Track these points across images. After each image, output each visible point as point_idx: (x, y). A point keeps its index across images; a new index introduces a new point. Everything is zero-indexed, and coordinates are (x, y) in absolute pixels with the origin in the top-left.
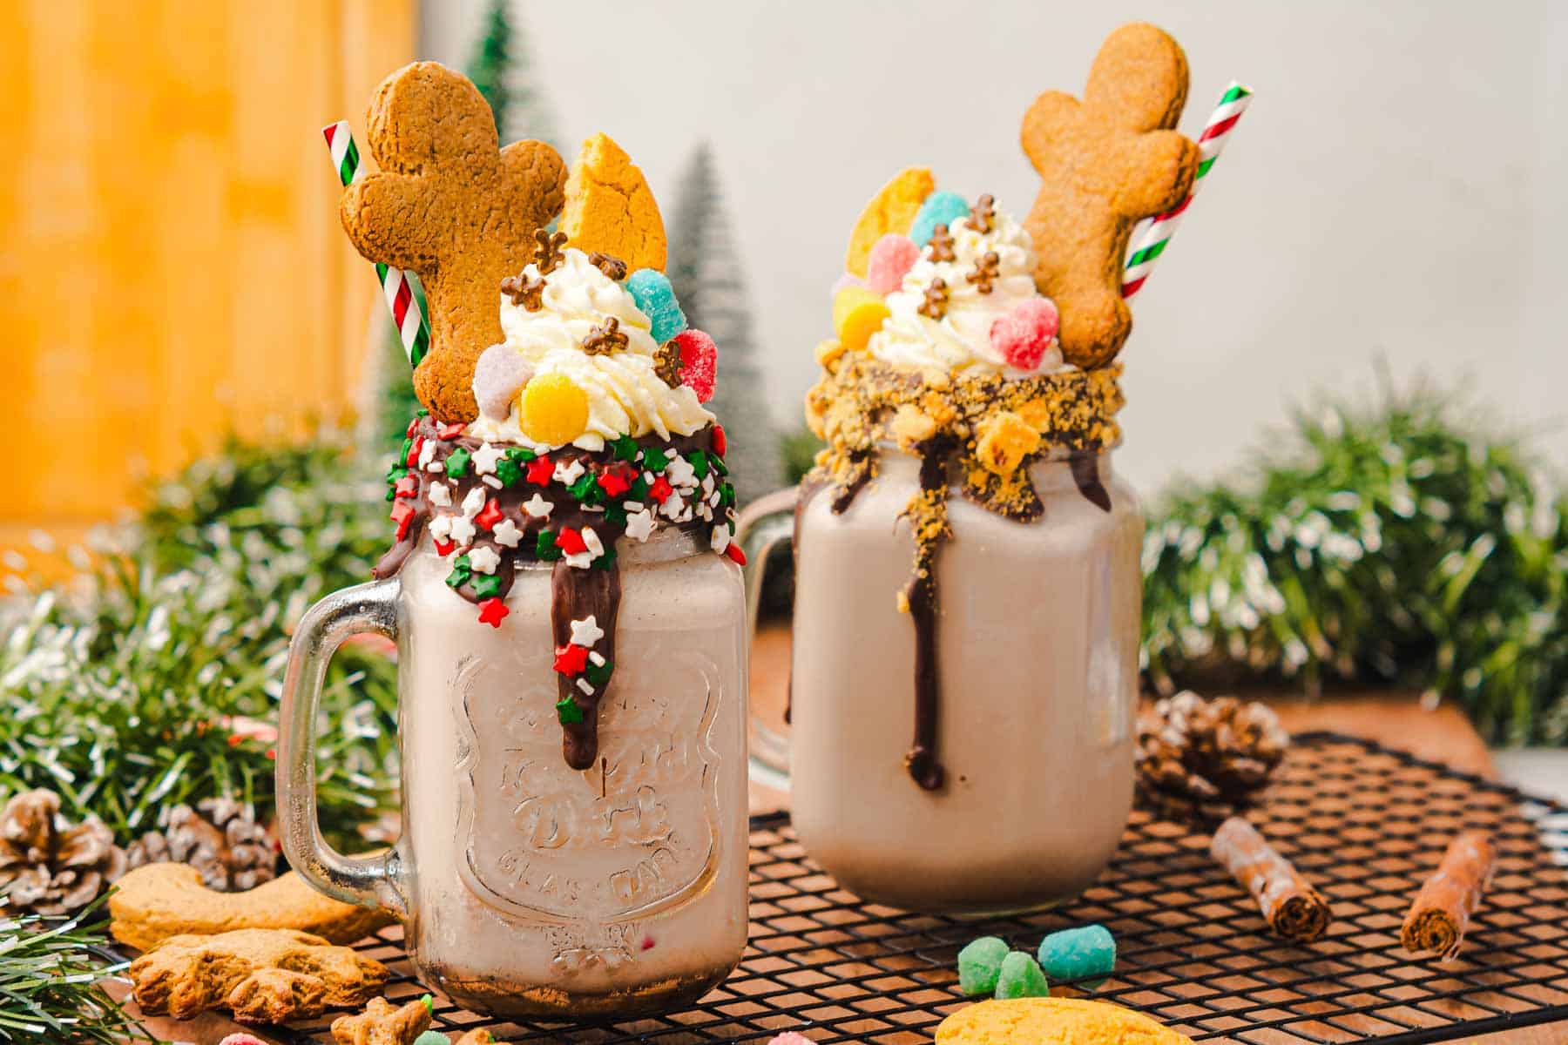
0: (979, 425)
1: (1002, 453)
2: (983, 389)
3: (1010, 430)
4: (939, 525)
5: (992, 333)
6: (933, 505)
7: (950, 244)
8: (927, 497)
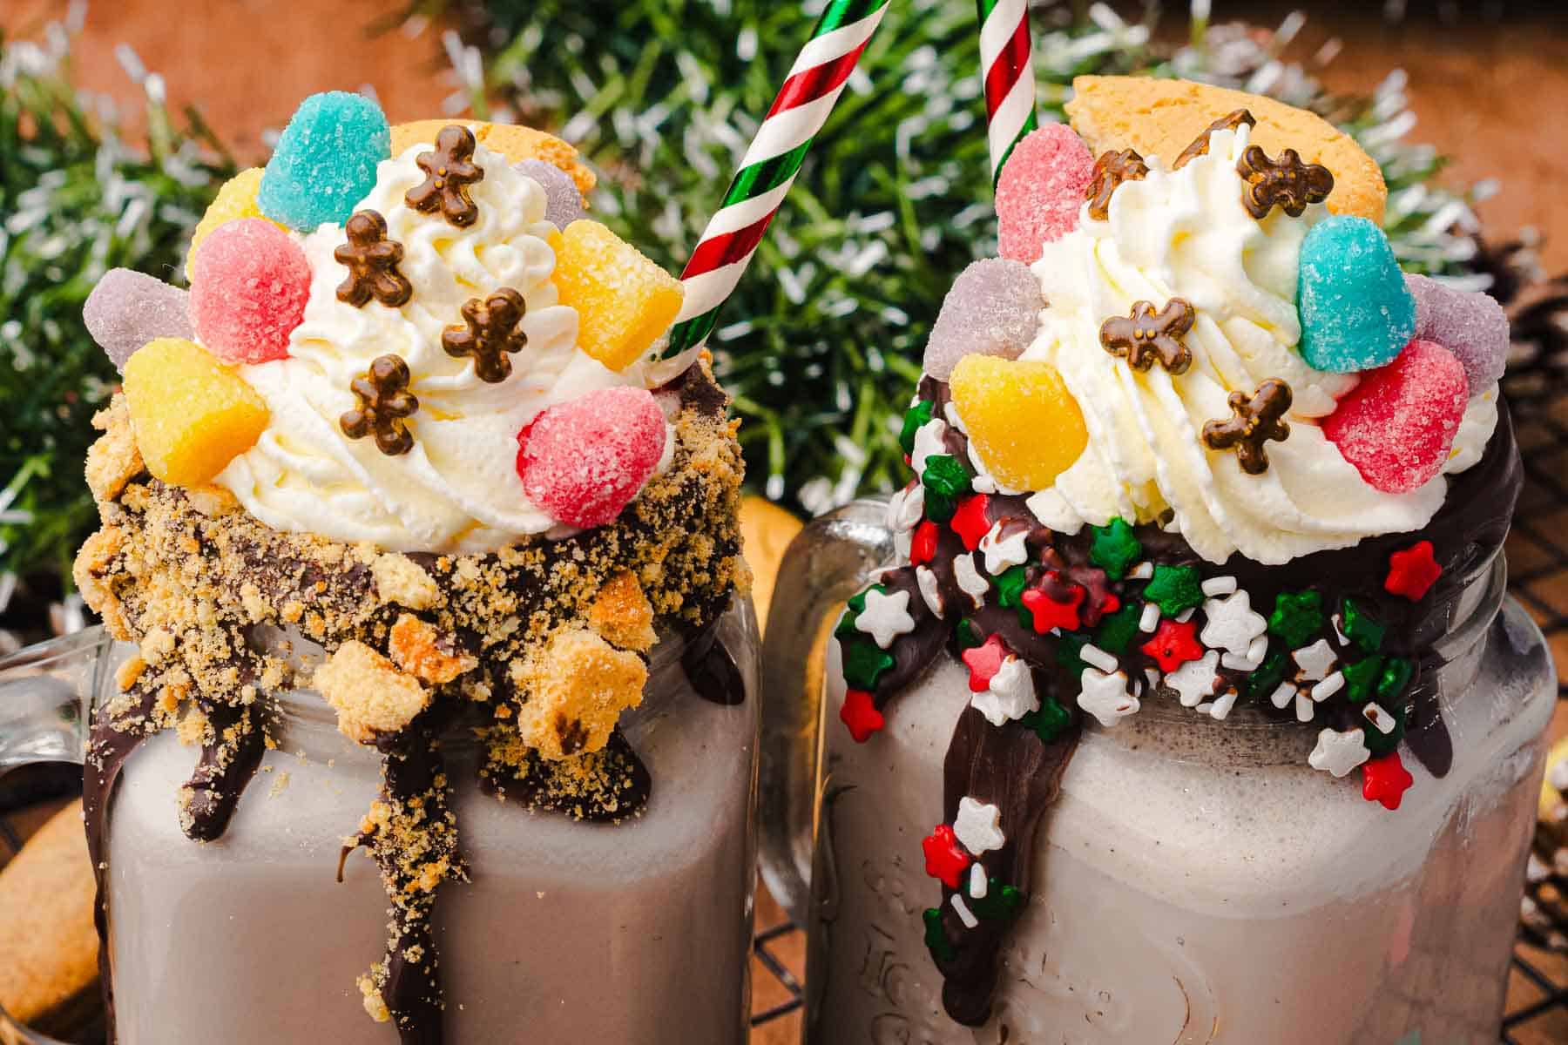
0: (518, 671)
1: (577, 724)
2: (510, 585)
3: (589, 678)
4: (442, 866)
5: (523, 464)
6: (423, 824)
7: (391, 263)
8: (408, 811)
